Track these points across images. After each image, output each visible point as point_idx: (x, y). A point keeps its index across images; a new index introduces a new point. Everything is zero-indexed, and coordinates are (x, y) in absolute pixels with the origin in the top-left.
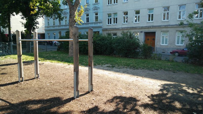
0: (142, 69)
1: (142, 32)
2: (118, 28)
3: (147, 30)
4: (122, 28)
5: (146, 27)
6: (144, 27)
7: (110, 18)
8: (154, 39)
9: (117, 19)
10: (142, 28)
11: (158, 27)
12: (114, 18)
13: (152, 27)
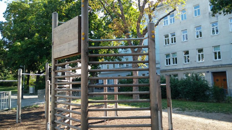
0: (216, 113)
1: (209, 72)
2: (178, 69)
3: (215, 70)
4: (184, 68)
5: (213, 66)
6: (211, 66)
7: (168, 58)
8: (225, 80)
9: (176, 59)
10: (208, 67)
11: (228, 66)
12: (173, 59)
13: (220, 66)
